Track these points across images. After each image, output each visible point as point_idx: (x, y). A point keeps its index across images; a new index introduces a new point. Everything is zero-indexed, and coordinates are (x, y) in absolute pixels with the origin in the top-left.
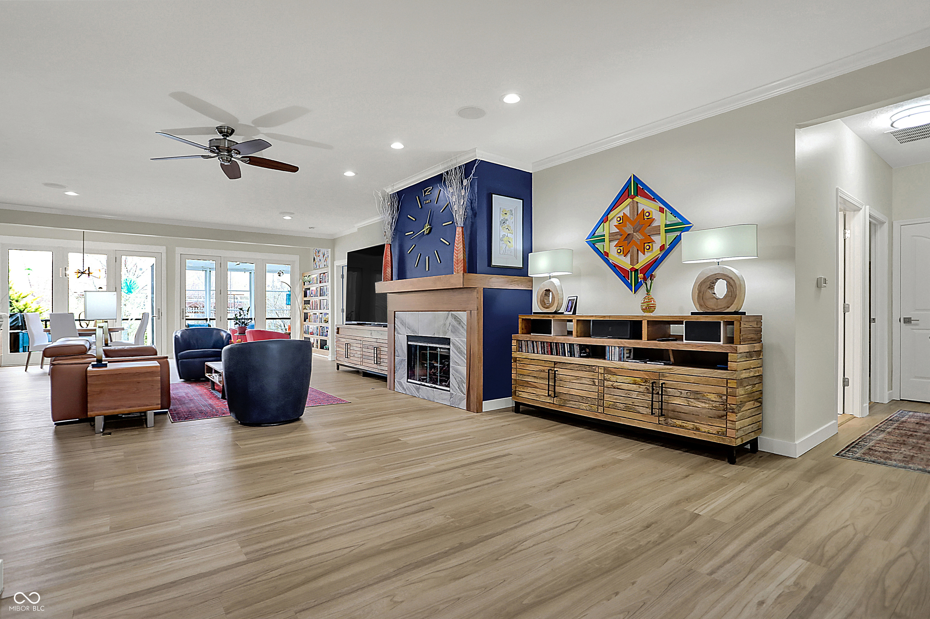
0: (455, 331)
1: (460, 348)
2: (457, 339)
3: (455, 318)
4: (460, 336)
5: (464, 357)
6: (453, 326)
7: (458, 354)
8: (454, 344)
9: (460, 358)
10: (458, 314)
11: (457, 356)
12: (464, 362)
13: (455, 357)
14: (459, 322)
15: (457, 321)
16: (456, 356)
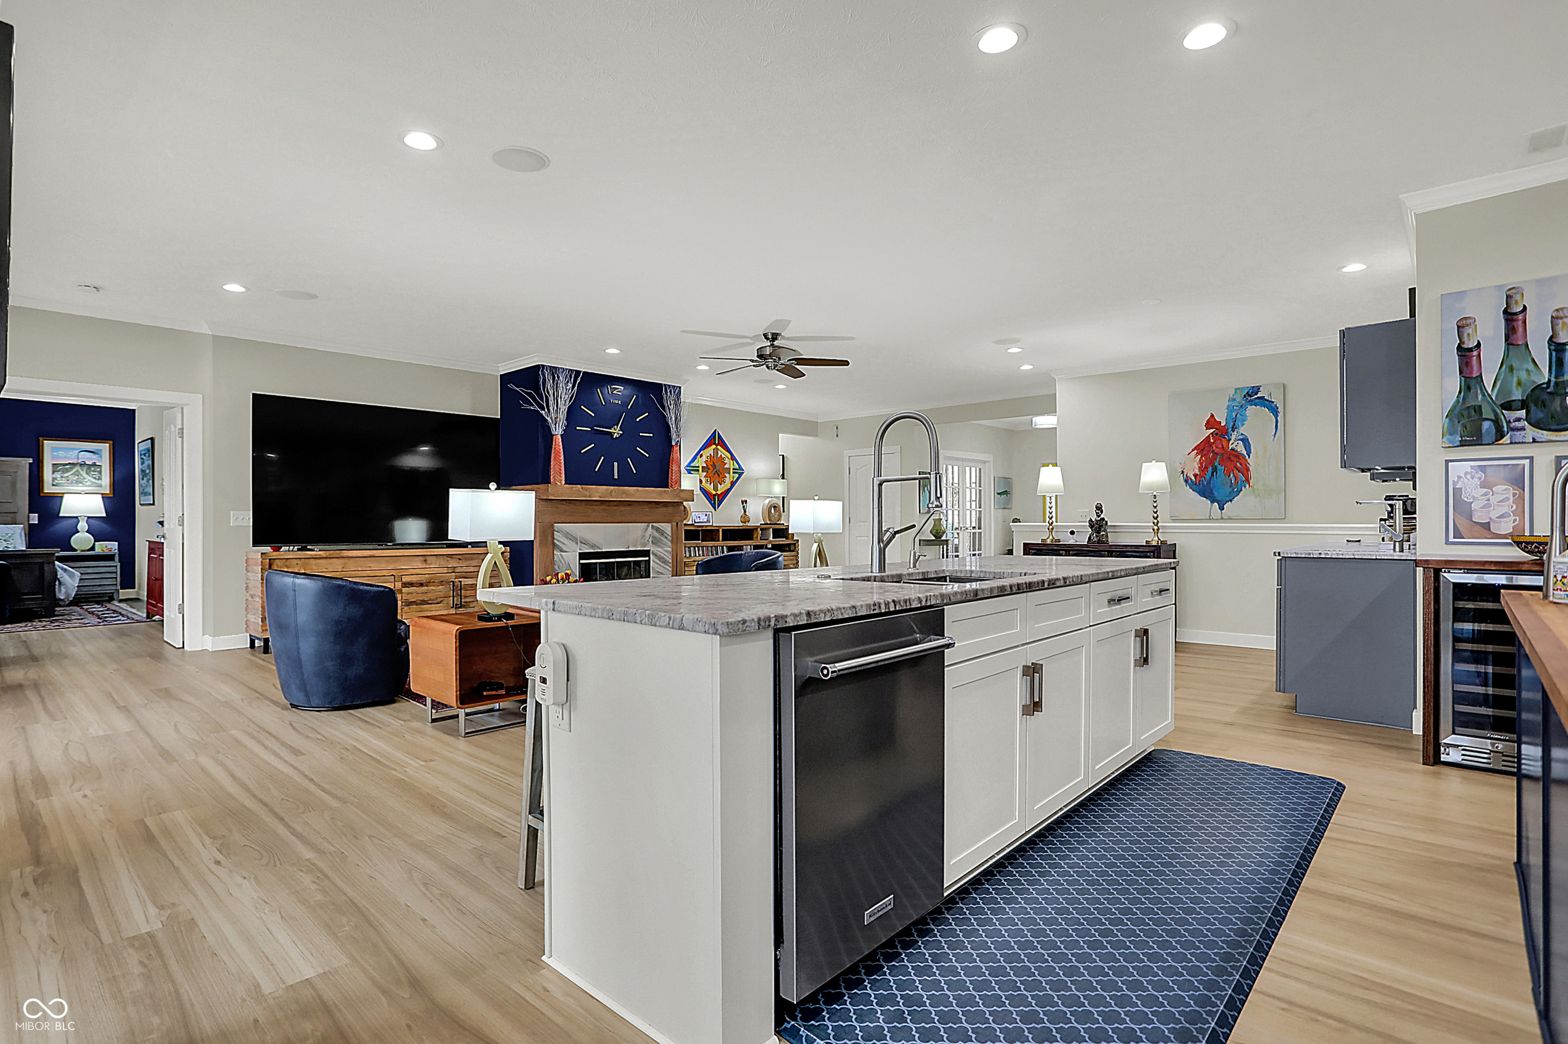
0: (656, 542)
1: (663, 558)
2: (659, 549)
3: (657, 529)
4: (664, 546)
5: (668, 566)
6: (654, 537)
7: (661, 564)
8: (655, 555)
9: (663, 567)
10: (662, 527)
11: (660, 565)
12: (668, 570)
13: (657, 568)
14: (662, 533)
15: (660, 532)
16: (658, 566)
